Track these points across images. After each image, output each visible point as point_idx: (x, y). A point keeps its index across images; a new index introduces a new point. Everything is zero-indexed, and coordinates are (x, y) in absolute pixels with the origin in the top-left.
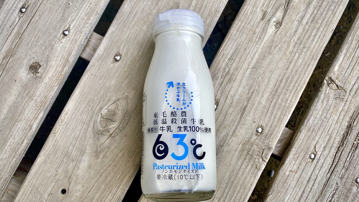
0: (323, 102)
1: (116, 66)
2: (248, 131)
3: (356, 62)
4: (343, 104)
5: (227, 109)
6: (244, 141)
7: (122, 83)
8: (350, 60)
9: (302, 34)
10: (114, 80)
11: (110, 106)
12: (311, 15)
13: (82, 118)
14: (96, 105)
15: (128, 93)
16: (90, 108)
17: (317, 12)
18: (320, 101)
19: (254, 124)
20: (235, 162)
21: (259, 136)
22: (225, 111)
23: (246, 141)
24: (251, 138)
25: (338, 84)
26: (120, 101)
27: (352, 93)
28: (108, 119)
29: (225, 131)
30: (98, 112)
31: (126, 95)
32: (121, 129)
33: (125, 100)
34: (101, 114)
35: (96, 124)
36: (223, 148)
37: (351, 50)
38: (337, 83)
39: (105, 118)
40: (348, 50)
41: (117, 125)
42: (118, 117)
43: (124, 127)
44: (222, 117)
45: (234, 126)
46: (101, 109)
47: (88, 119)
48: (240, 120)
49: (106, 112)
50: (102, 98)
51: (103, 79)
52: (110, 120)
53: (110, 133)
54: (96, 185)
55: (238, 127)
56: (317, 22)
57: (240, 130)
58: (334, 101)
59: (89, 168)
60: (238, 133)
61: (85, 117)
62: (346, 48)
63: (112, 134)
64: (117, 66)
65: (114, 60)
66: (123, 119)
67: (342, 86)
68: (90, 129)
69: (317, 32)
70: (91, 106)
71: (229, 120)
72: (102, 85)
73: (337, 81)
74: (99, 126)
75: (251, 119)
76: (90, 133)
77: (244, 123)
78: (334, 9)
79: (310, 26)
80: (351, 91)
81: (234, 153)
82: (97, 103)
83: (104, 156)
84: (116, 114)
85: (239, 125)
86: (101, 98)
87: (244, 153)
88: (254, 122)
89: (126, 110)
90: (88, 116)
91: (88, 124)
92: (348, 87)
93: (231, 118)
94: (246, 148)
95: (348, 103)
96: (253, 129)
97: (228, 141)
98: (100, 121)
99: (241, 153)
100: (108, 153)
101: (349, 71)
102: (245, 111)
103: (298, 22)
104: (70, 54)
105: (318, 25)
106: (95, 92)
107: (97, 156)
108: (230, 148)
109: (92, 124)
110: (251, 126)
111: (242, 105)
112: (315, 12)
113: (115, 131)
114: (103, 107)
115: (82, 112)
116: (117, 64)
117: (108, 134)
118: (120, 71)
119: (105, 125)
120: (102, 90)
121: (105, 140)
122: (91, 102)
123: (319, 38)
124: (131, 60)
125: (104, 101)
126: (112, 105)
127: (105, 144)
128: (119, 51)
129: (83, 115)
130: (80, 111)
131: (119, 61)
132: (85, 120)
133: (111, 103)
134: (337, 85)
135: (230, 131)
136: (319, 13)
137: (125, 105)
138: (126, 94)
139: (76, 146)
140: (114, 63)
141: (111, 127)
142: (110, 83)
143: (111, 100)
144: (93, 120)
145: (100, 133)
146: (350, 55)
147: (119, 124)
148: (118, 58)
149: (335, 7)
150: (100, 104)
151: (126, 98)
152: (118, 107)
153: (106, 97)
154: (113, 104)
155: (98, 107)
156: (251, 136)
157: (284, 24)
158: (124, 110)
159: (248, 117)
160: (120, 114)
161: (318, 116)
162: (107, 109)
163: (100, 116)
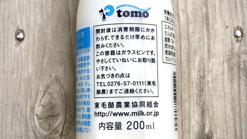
1: (23, 47)
2: (225, 41)
5: (186, 29)
6: (226, 56)
7: (42, 64)
10: (30, 65)
11: (41, 100)
13: (15, 133)
14: (24, 108)
15: (55, 73)
16: (19, 115)
19: (228, 30)
20: (229, 87)
21: (241, 41)
22: (185, 32)
23: (229, 55)
24: (233, 49)
26: (51, 87)
28: (47, 118)
29: (198, 57)
30: (30, 114)
31: (55, 76)
32: (71, 121)
33: (56, 82)
34: (37, 115)
35: (36, 131)
36: (206, 79)
39: (43, 117)
41: (63, 118)
42: (59, 107)
43: (73, 115)
44: (185, 41)
45: (206, 45)
46: (33, 109)
47: (23, 129)
48: (209, 34)
49: (41, 110)
50: (27, 96)
51: (16, 71)
52: (51, 116)
53: (60, 133)
55: (211, 43)
57: (215, 46)
60: (214, 51)
61: (18, 129)
63: (62, 132)
64: (25, 47)
65: (18, 42)
66: (67, 108)
70: (19, 112)
71: (195, 40)
72: (18, 79)
74: (42, 131)
75: (221, 25)
77: (216, 35)
81: (222, 77)
82: (25, 104)
84: (55, 106)
85: (211, 40)
86: (25, 96)
87: (234, 71)
88: (227, 27)
89: (64, 95)
90: (22, 126)
91: (27, 136)
93: (196, 38)
94: (233, 64)
96: (230, 36)
97: (208, 67)
98: (40, 124)
99: (230, 73)
102: (208, 21)
106: (14, 93)
108: (214, 74)
109: (32, 134)
110: (226, 34)
111: (201, 15)
113: (63, 127)
114: (35, 105)
115: (12, 125)
116: (23, 44)
117: (58, 135)
118: (32, 50)
119: (48, 126)
120: (23, 85)
122: (17, 107)
124: (38, 30)
125: (31, 97)
126: (44, 97)
128: (18, 27)
129: (14, 128)
130: (9, 126)
131: (25, 39)
132: (20, 133)
133: (42, 95)
135: (203, 53)
137: (60, 89)
140: (20, 45)
141: (57, 124)
142: (27, 72)
143: (39, 92)
144: (30, 127)
147: (65, 116)
148: (21, 36)
150: (28, 103)
151: (56, 80)
152: (53, 96)
153: (31, 91)
154: (44, 95)
155: (29, 109)
156: (231, 46)
158: (62, 95)
159: (217, 24)
160: (60, 102)
162: (40, 105)
163: (36, 119)
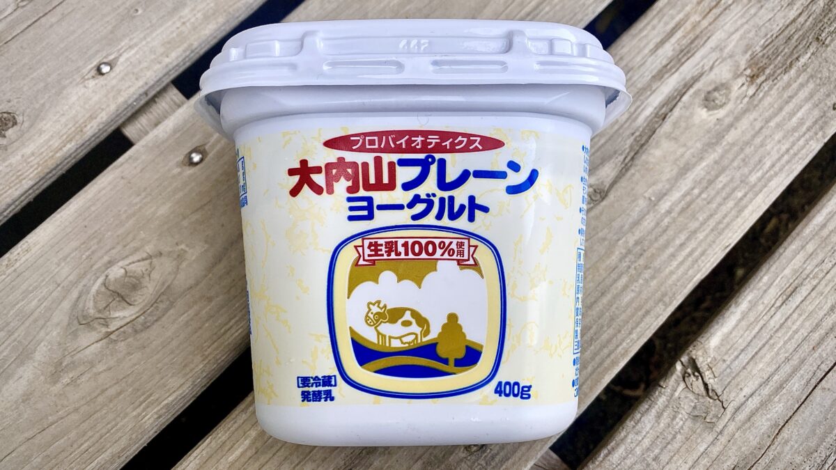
0: (659, 416)
1: (186, 174)
3: (766, 343)
4: (710, 438)
7: (184, 218)
8: (754, 332)
9: (650, 233)
10: (168, 206)
11: (133, 263)
12: (684, 196)
13: (57, 272)
14: (103, 252)
15: (187, 246)
16: (87, 254)
17: (700, 194)
18: (653, 412)
24: (451, 453)
25: (710, 382)
26: (163, 259)
27: (741, 417)
28: (115, 294)
30: (100, 267)
31: (182, 249)
32: (137, 329)
34: (107, 276)
35: (84, 297)
37: (761, 307)
38: (706, 380)
39: (111, 288)
40: (753, 305)
41: (132, 315)
42: (142, 295)
43: (148, 324)
46: (111, 263)
47: (71, 278)
49: (119, 276)
50: (122, 240)
51: (143, 194)
52: (122, 297)
53: (109, 330)
54: (22, 448)
56: (694, 217)
58: (689, 423)
59: (23, 401)
61: (65, 271)
62: (749, 298)
63: (112, 333)
64: (188, 177)
65: (187, 160)
66: (152, 306)
67: (719, 392)
68: (66, 305)
69: (688, 239)
70: (91, 250)
72: (136, 208)
73: (707, 375)
74: (90, 304)
76: (61, 315)
78: (741, 199)
79: (674, 220)
80: (737, 409)
82: (108, 247)
83: (73, 381)
84: (141, 288)
86: (120, 238)
89: (166, 285)
90: (75, 272)
91: (68, 291)
92: (733, 398)
95: (723, 439)
98: (98, 292)
100: (84, 379)
101: (744, 358)
103: (647, 202)
104: (92, 118)
105: (694, 225)
106: (112, 219)
107: (55, 377)
109: (75, 294)
112: (696, 191)
113: (121, 327)
114: (118, 262)
115: (65, 259)
116: (189, 171)
117: (104, 330)
118: (191, 188)
119: (104, 305)
120: (131, 222)
121: (89, 342)
122: (95, 241)
123: (690, 254)
125: (125, 246)
126: (141, 263)
127: (88, 351)
128: (205, 145)
129: (63, 264)
130: (61, 255)
131: (196, 166)
132: (63, 278)
133: (140, 258)
134: (706, 385)
136: (704, 196)
137: (170, 273)
138: (183, 246)
139: (16, 335)
140: (184, 168)
141: (117, 314)
142: (155, 210)
143: (141, 250)
144: (82, 284)
145: (84, 322)
146: (757, 320)
147: (137, 315)
149: (745, 196)
150: (114, 251)
151: (178, 256)
152: (152, 273)
153: (134, 239)
154: (143, 260)
155: (106, 259)
157: (611, 197)
158: (163, 284)
160: (151, 290)
161: (638, 451)
162: (125, 269)
163: (100, 280)
